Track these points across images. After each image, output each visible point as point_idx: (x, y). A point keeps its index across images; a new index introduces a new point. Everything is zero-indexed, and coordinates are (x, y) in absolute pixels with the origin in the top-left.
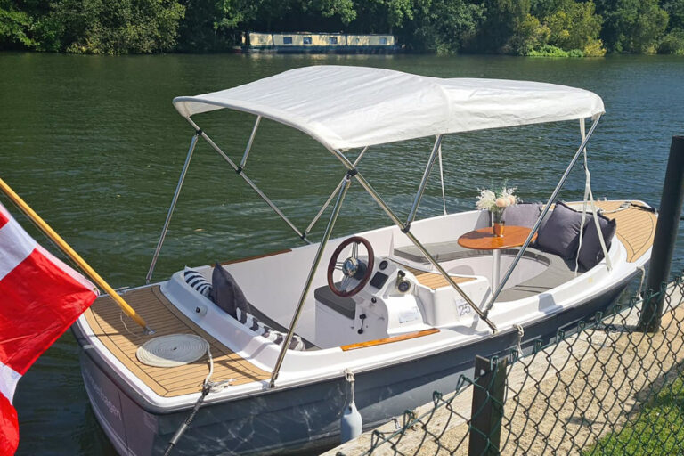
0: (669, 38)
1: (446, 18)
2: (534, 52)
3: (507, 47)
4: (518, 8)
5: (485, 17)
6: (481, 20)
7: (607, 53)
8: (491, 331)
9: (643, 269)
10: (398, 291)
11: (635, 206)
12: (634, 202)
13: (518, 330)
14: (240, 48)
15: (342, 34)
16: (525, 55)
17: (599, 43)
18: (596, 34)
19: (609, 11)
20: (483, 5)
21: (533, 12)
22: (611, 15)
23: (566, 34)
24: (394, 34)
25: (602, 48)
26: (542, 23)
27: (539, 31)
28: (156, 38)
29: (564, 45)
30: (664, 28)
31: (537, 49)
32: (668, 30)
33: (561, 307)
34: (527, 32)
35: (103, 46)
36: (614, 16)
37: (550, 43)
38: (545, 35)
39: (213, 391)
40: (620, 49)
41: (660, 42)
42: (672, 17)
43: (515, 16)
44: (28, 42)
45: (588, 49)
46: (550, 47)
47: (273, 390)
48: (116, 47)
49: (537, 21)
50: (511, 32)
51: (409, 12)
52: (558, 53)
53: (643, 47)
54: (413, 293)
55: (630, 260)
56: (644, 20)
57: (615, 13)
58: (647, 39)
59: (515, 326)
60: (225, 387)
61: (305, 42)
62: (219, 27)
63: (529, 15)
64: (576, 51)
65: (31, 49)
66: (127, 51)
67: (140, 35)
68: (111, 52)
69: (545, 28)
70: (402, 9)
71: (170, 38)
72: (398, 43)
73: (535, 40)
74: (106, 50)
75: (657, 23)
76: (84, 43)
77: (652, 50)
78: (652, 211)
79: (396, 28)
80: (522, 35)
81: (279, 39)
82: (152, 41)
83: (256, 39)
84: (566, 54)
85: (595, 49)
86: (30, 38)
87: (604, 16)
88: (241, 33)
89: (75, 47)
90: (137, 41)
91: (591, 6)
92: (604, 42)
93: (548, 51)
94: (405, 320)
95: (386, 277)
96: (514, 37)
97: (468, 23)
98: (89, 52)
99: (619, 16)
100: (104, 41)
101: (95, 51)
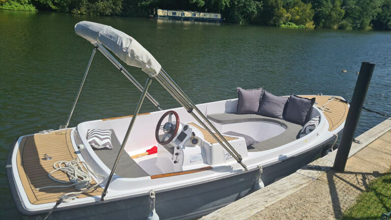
0: (344, 22)
1: (245, 7)
2: (283, 25)
3: (272, 22)
4: (277, 4)
5: (262, 8)
6: (260, 9)
7: (315, 27)
8: (244, 169)
9: (337, 136)
10: (191, 144)
11: (337, 99)
12: (337, 97)
13: (259, 169)
14: (152, 16)
15: (198, 12)
16: (279, 26)
17: (312, 22)
18: (311, 18)
19: (318, 8)
20: (262, 2)
21: (283, 7)
22: (318, 10)
23: (298, 17)
24: (221, 13)
25: (313, 24)
26: (288, 12)
27: (286, 15)
28: (112, 9)
29: (297, 22)
30: (342, 17)
31: (284, 23)
32: (344, 18)
33: (286, 156)
34: (281, 16)
35: (88, 11)
36: (320, 11)
37: (290, 21)
38: (288, 17)
39: (64, 202)
40: (322, 26)
41: (340, 24)
42: (346, 13)
43: (275, 8)
44: (54, 7)
45: (307, 25)
46: (290, 23)
47: (102, 202)
48: (94, 12)
49: (285, 10)
50: (273, 15)
51: (228, 3)
52: (294, 26)
53: (332, 26)
54: (200, 145)
55: (330, 130)
56: (333, 14)
57: (320, 9)
58: (334, 22)
59: (258, 167)
60: (73, 199)
61: (182, 15)
62: (141, 5)
63: (282, 8)
64: (302, 25)
65: (55, 11)
66: (99, 14)
67: (105, 7)
68: (91, 14)
69: (288, 14)
70: (225, 2)
71: (118, 9)
72: (222, 18)
73: (284, 19)
74: (89, 13)
75: (339, 15)
76: (79, 9)
77: (335, 27)
78: (346, 102)
79: (222, 11)
80: (278, 17)
81: (170, 13)
82: (111, 10)
83: (160, 12)
84: (297, 27)
85: (310, 25)
86: (55, 5)
87: (315, 11)
88: (153, 9)
89: (75, 11)
90: (103, 9)
91: (310, 5)
92: (314, 22)
93: (289, 25)
94: (193, 160)
95: (186, 135)
96: (274, 18)
97: (255, 10)
98: (81, 14)
99: (322, 11)
100: (88, 9)
101: (84, 13)
